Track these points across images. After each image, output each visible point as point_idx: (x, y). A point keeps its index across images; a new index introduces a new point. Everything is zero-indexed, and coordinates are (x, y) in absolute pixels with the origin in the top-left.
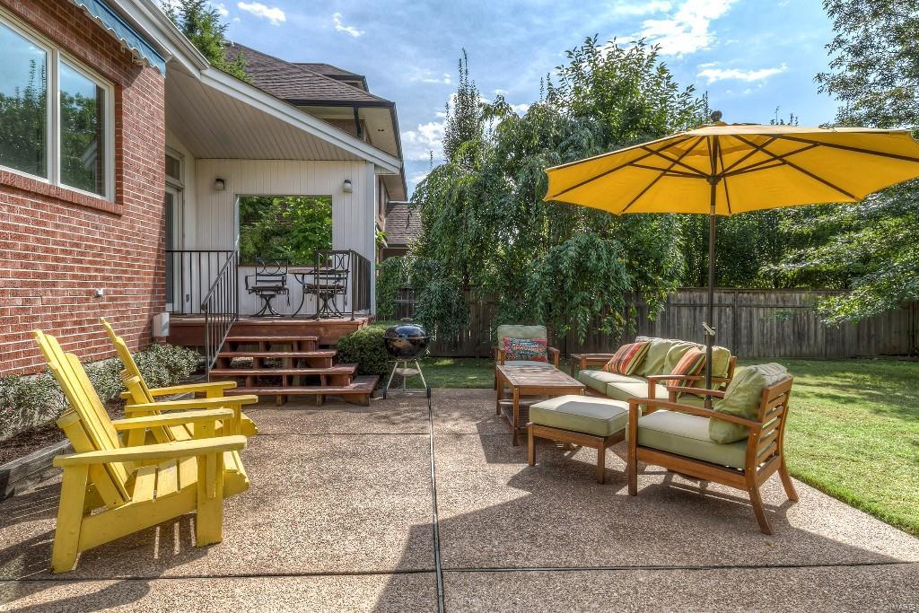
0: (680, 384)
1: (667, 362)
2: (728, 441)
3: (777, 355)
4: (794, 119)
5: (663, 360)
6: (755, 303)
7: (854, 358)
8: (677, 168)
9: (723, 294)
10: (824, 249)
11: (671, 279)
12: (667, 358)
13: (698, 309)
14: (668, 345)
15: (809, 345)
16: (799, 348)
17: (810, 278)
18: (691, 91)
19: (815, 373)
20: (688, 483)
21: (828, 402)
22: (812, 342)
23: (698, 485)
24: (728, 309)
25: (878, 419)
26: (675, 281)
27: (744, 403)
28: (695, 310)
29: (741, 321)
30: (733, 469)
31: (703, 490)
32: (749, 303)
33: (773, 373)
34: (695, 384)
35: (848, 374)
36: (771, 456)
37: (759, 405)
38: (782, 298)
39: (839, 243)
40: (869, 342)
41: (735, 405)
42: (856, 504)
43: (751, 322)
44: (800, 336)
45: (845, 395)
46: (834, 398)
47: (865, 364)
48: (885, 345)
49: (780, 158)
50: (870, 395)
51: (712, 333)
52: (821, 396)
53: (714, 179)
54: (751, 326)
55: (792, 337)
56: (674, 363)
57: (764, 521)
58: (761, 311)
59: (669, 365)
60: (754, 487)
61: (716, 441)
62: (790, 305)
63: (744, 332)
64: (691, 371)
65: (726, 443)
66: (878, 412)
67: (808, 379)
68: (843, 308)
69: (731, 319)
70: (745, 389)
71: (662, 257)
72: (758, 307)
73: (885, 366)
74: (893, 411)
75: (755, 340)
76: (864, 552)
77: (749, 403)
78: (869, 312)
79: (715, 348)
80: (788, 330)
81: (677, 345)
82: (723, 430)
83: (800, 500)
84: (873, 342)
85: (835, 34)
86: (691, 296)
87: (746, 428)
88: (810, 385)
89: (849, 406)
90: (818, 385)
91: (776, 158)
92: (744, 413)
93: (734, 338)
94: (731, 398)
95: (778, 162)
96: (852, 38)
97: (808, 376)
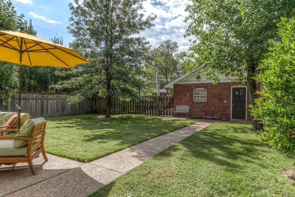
0: (8, 129)
1: (4, 121)
2: (21, 147)
3: (56, 115)
4: (62, 39)
5: (2, 120)
6: (49, 98)
7: (78, 114)
8: (5, 44)
9: (37, 95)
10: (69, 82)
11: (14, 88)
12: (4, 120)
13: (27, 100)
14: (5, 114)
15: (66, 111)
16: (63, 113)
17: (66, 91)
18: (23, 16)
19: (65, 120)
20: (8, 166)
21: (66, 128)
22: (67, 110)
23: (11, 166)
24: (39, 100)
25: (78, 131)
26: (16, 89)
27: (26, 132)
28: (26, 100)
29: (44, 104)
30: (24, 156)
31: (14, 167)
32: (47, 98)
33: (38, 121)
34: (15, 128)
35: (75, 119)
36: (39, 148)
37: (32, 132)
38: (58, 96)
39: (73, 80)
40: (82, 110)
41: (24, 133)
42: (65, 157)
43: (47, 105)
44: (63, 108)
45: (71, 125)
46: (68, 127)
47: (80, 116)
48: (86, 110)
49: (46, 49)
50: (78, 124)
51: (20, 108)
52: (65, 127)
53: (21, 52)
54: (47, 106)
55: (61, 109)
56: (6, 121)
57: (33, 171)
58: (51, 101)
59: (5, 122)
60: (30, 160)
61: (16, 148)
62: (60, 98)
63: (45, 108)
64: (13, 124)
65: (20, 147)
66: (78, 129)
67: (63, 122)
68: (74, 99)
69: (40, 103)
70: (27, 127)
71: (9, 79)
72: (50, 99)
73: (85, 116)
74: (82, 128)
75: (49, 111)
76: (62, 170)
77: (28, 132)
78: (80, 101)
79: (22, 114)
80: (60, 107)
81: (8, 114)
82: (19, 143)
83: (49, 161)
84: (83, 109)
85: (72, 16)
86: (24, 95)
87: (28, 141)
88: (63, 124)
89: (72, 129)
90: (65, 124)
91: (45, 49)
92: (27, 136)
93: (41, 111)
94: (22, 131)
95: (45, 51)
96: (76, 19)
97: (63, 121)
